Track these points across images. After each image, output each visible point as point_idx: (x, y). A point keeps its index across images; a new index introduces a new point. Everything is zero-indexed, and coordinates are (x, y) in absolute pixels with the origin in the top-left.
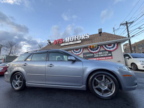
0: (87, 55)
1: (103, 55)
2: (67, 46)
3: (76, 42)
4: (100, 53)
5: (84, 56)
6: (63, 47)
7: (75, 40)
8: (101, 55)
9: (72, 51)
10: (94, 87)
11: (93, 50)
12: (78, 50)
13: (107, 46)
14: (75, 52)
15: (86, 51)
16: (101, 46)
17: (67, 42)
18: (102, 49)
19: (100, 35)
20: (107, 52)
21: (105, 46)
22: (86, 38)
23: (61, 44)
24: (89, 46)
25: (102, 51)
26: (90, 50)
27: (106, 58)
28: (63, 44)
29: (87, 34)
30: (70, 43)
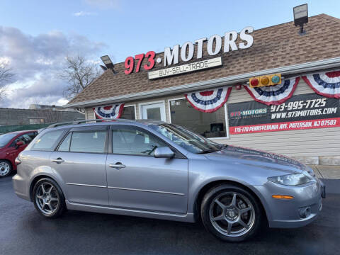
0: (245, 113)
1: (303, 114)
2: (172, 79)
3: (202, 65)
4: (291, 105)
5: (233, 114)
6: (156, 82)
7: (199, 56)
8: (298, 114)
9: (190, 98)
10: (212, 219)
11: (268, 94)
12: (211, 93)
13: (324, 77)
14: (198, 101)
15: (239, 97)
16: (301, 76)
17: (170, 63)
18: (303, 90)
19: (302, 31)
20: (323, 101)
21: (317, 78)
22: (242, 46)
23: (150, 74)
24: (251, 79)
25: (304, 98)
26: (256, 94)
27: (315, 124)
28: (157, 72)
29: (247, 31)
30: (181, 67)
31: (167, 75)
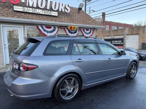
7: (48, 8)
11: (72, 33)
12: (50, 28)
13: (85, 30)
14: (45, 30)
16: (80, 29)
18: (80, 33)
19: (78, 13)
22: (66, 11)
23: (15, 7)
26: (68, 32)
28: (21, 8)
29: (68, 5)
30: (38, 10)
31: (28, 11)
